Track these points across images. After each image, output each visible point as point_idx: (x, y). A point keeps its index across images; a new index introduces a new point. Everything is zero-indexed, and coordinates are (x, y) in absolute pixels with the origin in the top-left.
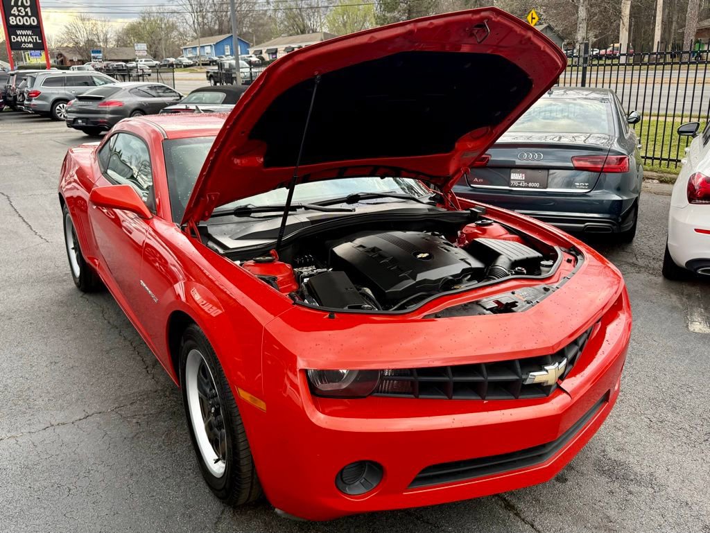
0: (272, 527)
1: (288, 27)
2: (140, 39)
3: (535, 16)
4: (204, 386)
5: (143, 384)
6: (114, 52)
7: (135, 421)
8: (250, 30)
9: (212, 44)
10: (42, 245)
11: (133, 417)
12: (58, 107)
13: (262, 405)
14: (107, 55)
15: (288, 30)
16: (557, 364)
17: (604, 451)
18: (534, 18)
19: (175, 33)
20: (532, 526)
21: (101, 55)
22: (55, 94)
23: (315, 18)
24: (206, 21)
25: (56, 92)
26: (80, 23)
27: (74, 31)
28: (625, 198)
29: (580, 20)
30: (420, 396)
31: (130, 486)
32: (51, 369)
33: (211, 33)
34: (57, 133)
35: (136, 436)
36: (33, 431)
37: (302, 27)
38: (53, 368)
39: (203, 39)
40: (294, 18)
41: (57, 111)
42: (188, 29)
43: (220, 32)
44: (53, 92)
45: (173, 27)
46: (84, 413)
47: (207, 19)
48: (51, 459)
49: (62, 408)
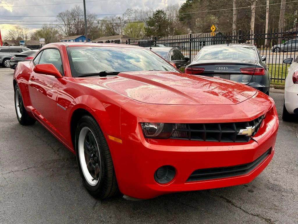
0: (120, 208)
1: (107, 33)
2: (42, 37)
3: (214, 27)
4: (87, 146)
5: (53, 157)
6: (30, 42)
7: (51, 170)
8: (90, 34)
9: (74, 39)
10: (2, 109)
11: (50, 168)
12: (6, 62)
13: (120, 141)
14: (27, 43)
15: (107, 34)
16: (251, 127)
17: (268, 181)
18: (214, 29)
19: (57, 35)
20: (241, 209)
21: (24, 43)
22: (5, 56)
23: (119, 29)
24: (71, 30)
25: (6, 55)
26: (16, 30)
27: (13, 33)
28: (264, 86)
29: (233, 29)
30: (191, 139)
31: (52, 194)
32: (10, 152)
33: (73, 34)
34: (5, 71)
35: (52, 176)
36: (4, 173)
37: (113, 33)
38: (11, 151)
39: (70, 37)
40: (109, 29)
41: (5, 63)
42: (63, 33)
43: (77, 34)
44: (4, 55)
45: (57, 32)
46: (27, 167)
47: (72, 29)
48: (13, 184)
49: (17, 165)
